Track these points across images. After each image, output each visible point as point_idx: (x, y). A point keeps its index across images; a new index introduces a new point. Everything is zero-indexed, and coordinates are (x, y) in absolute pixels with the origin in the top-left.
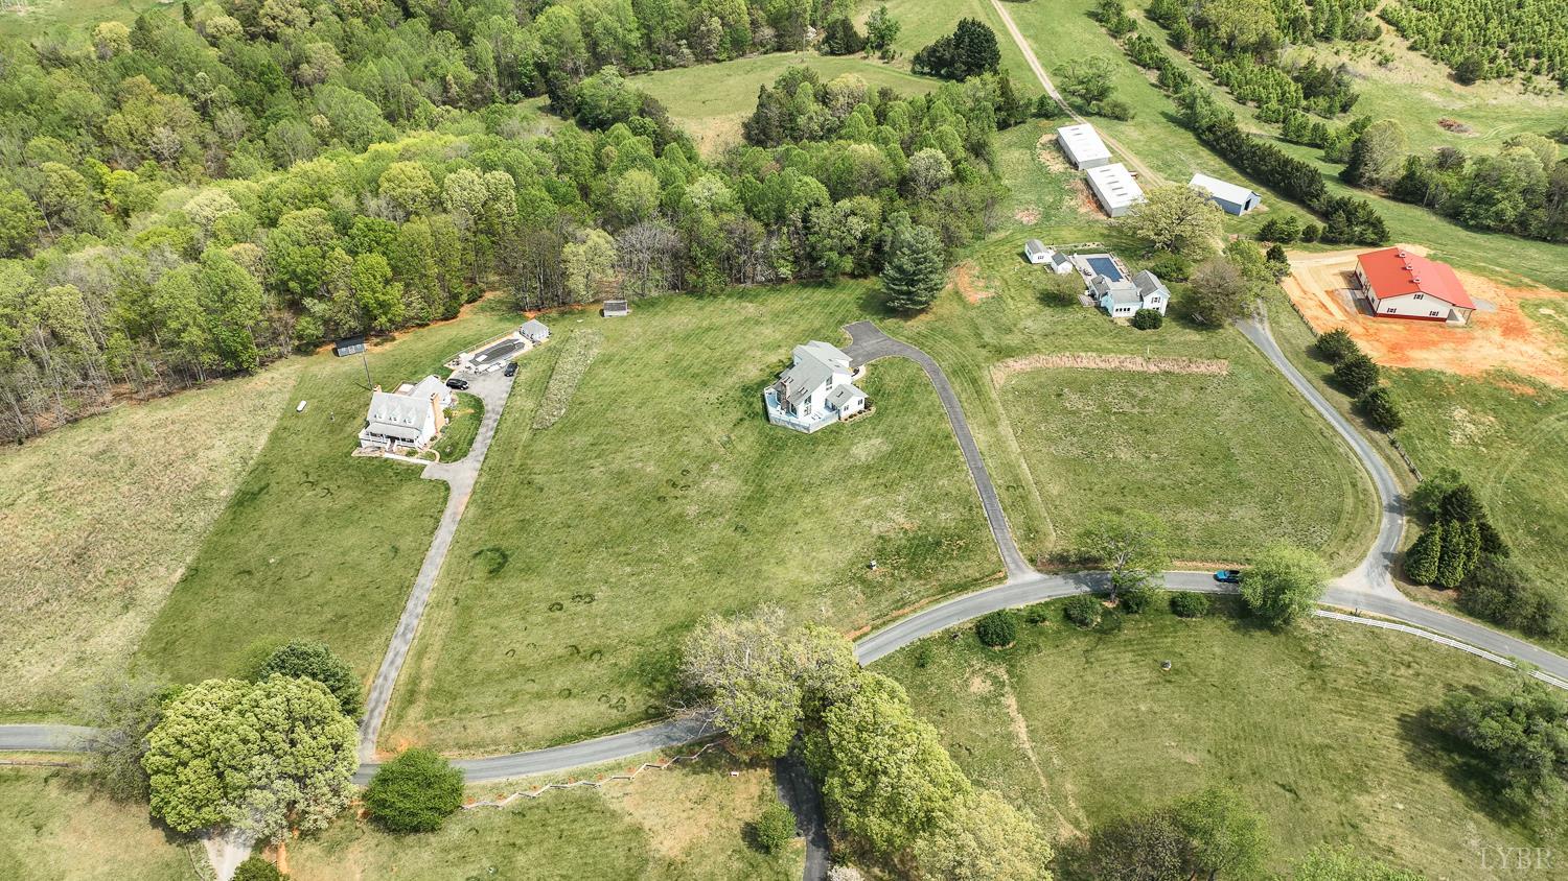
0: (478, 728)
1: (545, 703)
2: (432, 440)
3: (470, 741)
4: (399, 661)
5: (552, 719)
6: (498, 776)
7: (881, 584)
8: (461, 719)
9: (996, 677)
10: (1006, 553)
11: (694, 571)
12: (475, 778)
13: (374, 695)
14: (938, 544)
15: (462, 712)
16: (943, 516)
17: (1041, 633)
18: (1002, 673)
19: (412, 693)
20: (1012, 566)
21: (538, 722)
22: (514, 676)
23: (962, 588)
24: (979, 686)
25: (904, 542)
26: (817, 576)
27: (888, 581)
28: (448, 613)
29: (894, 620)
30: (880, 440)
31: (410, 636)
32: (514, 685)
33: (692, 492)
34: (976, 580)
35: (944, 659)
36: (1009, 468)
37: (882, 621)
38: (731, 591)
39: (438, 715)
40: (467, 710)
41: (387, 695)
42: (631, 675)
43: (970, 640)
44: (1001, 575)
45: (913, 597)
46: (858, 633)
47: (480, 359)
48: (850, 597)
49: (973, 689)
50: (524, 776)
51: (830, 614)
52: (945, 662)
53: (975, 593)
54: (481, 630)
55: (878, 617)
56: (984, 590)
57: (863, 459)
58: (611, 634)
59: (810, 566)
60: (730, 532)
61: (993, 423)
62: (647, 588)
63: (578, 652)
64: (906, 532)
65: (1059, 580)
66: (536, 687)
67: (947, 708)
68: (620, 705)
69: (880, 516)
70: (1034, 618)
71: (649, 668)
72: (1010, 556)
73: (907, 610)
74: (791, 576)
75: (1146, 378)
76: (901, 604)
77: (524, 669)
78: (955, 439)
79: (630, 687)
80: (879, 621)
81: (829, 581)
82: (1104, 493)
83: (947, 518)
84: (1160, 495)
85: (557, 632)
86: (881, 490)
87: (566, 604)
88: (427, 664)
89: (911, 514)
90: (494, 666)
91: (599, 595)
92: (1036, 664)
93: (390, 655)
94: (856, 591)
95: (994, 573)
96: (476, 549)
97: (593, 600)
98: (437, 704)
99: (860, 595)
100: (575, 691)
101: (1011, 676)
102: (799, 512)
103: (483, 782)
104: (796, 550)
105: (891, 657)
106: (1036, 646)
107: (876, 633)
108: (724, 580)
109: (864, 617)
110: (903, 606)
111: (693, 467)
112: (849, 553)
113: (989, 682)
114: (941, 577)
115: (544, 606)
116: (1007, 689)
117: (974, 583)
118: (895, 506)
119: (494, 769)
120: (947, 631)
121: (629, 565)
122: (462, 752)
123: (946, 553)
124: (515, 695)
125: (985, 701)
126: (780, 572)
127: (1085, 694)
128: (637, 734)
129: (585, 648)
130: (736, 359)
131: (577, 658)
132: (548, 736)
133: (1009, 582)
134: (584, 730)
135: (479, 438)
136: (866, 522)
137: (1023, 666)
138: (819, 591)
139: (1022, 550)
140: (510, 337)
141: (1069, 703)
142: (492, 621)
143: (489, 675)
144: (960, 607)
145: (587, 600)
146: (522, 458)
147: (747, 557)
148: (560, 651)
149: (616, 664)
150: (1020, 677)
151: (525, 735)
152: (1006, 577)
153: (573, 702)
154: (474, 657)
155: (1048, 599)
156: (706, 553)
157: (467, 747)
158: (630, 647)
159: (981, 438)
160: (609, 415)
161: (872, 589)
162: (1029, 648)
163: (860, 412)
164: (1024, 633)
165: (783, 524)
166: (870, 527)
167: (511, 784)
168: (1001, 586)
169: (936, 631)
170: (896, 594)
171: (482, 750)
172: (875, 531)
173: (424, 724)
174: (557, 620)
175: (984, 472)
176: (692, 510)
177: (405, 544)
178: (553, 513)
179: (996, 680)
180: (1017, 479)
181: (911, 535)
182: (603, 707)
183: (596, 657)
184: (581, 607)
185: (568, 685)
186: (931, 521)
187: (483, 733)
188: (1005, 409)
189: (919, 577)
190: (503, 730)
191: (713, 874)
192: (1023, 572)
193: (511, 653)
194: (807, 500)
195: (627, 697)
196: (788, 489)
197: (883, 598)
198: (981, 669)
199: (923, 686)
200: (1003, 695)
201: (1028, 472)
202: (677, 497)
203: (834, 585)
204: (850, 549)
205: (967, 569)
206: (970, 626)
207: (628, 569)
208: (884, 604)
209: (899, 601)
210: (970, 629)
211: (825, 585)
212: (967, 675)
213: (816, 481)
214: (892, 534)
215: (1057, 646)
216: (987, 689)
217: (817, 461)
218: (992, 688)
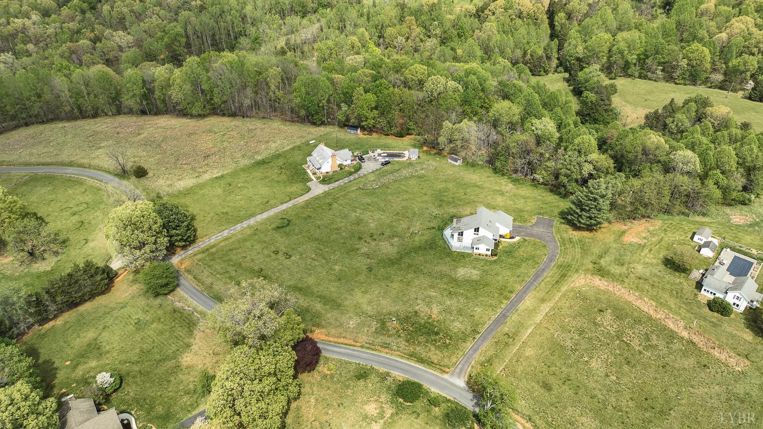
0: (205, 275)
1: (229, 281)
2: (327, 173)
3: (200, 277)
4: (220, 237)
5: (223, 288)
6: (188, 295)
7: (388, 330)
8: (205, 268)
9: (384, 412)
10: (464, 360)
11: (332, 272)
12: (183, 290)
13: (200, 243)
14: (437, 334)
16: (456, 324)
17: (428, 411)
18: (389, 412)
19: (208, 250)
20: (458, 370)
21: (219, 286)
22: (234, 265)
23: (421, 361)
24: (371, 408)
25: (423, 321)
26: (369, 308)
27: (393, 332)
28: (249, 232)
29: (374, 350)
30: (477, 272)
31: (232, 232)
32: (230, 269)
33: (373, 243)
34: (433, 363)
35: (372, 383)
36: (521, 325)
37: (371, 346)
38: (333, 289)
39: (202, 262)
40: (209, 266)
41: (202, 246)
43: (394, 386)
44: (448, 370)
45: (395, 347)
46: (353, 343)
47: (382, 155)
48: (369, 326)
49: (366, 407)
50: (192, 300)
51: (352, 326)
52: (370, 385)
53: (424, 368)
54: (248, 244)
55: (369, 343)
56: (429, 370)
57: (458, 275)
59: (372, 302)
60: (364, 268)
61: (543, 301)
62: (309, 267)
63: (260, 273)
64: (429, 318)
65: (470, 395)
66: (233, 274)
67: (345, 405)
69: (429, 304)
70: (434, 402)
72: (463, 365)
73: (386, 350)
74: (360, 301)
75: (672, 336)
76: (386, 346)
77: (240, 265)
78: (513, 296)
80: (368, 346)
81: (371, 313)
82: (554, 374)
83: (457, 326)
84: (586, 399)
85: (264, 261)
86: (446, 293)
87: (280, 254)
88: (223, 244)
89: (443, 312)
90: (234, 258)
91: (293, 258)
92: (408, 422)
93: (220, 234)
94: (374, 325)
95: (444, 366)
96: (284, 217)
97: (289, 258)
98: (207, 258)
99: (374, 328)
101: (390, 418)
102: (400, 278)
103: (182, 292)
104: (376, 292)
105: (351, 363)
106: (418, 415)
107: (360, 349)
108: (336, 284)
109: (363, 339)
110: (385, 347)
111: (387, 234)
112: (394, 309)
113: (378, 411)
114: (418, 349)
115: (273, 249)
116: (382, 421)
117: (430, 363)
118: (441, 304)
119: (190, 291)
120: (388, 373)
121: (316, 255)
122: (193, 278)
123: (435, 340)
124: (227, 272)
125: (365, 417)
126: (359, 296)
129: (264, 273)
130: (468, 203)
132: (216, 294)
133: (446, 376)
135: (341, 181)
136: (419, 302)
137: (401, 418)
138: (361, 314)
139: (472, 367)
140: (404, 152)
143: (229, 260)
144: (408, 368)
145: (287, 257)
146: (342, 196)
147: (356, 281)
148: (256, 268)
150: (394, 421)
151: (212, 288)
152: (447, 373)
154: (234, 251)
155: (451, 399)
156: (346, 269)
157: (196, 278)
159: (527, 303)
160: (390, 197)
162: (413, 412)
163: (486, 255)
164: (420, 404)
165: (387, 279)
166: (418, 305)
167: (186, 300)
168: (440, 375)
169: (383, 370)
170: (389, 340)
171: (196, 282)
172: (417, 308)
173: (196, 261)
174: (270, 257)
175: (505, 319)
176: (365, 250)
177: (272, 202)
178: (321, 219)
179: (381, 413)
180: (516, 334)
181: (430, 321)
184: (282, 258)
185: (242, 281)
186: (448, 321)
187: (204, 278)
188: (560, 299)
189: (408, 341)
190: (208, 281)
192: (459, 378)
193: (244, 258)
194: (410, 276)
196: (410, 266)
197: (381, 337)
198: (382, 402)
199: (348, 387)
200: (376, 422)
201: (528, 334)
202: (366, 241)
203: (370, 317)
204: (398, 307)
205: (434, 355)
206: (402, 380)
207: (313, 256)
208: (379, 340)
209: (387, 344)
210: (400, 381)
211: (367, 314)
212: (372, 399)
213: (425, 271)
214: (422, 315)
215: (427, 424)
216: (372, 413)
217: (438, 263)
218: (375, 415)
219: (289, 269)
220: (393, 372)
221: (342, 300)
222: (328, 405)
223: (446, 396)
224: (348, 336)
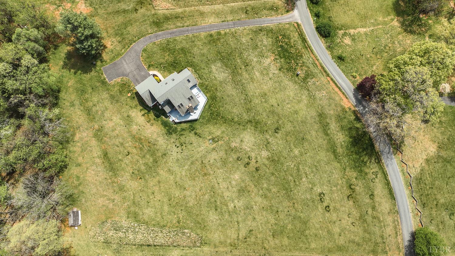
0: (389, 230)
1: (377, 205)
3: (394, 232)
5: (383, 201)
6: (410, 217)
7: (306, 71)
8: (386, 238)
9: (343, 34)
10: (283, 21)
11: (303, 150)
12: (411, 226)
14: (282, 47)
15: (383, 239)
16: (265, 42)
17: (324, 15)
18: (341, 32)
20: (291, 20)
21: (385, 205)
22: (365, 221)
23: (304, 40)
24: (347, 41)
25: (282, 60)
26: (304, 97)
27: (305, 68)
29: (323, 68)
30: (213, 67)
32: (369, 219)
33: (253, 155)
34: (299, 34)
35: (339, 52)
36: (233, 11)
38: (314, 133)
39: (385, 249)
40: (382, 237)
42: (361, 171)
43: (329, 41)
44: (296, 25)
45: (311, 60)
46: (331, 82)
48: (314, 84)
49: (350, 43)
51: (324, 92)
53: (306, 35)
54: (341, 241)
55: (322, 74)
56: (305, 32)
57: (226, 75)
58: (340, 182)
59: (298, 100)
60: (278, 135)
61: (202, 14)
62: (314, 169)
63: (351, 195)
64: (276, 59)
65: (298, 3)
66: (370, 211)
67: (360, 53)
68: (376, 174)
69: (267, 69)
70: (317, 16)
71: (357, 165)
72: (286, 19)
73: (317, 62)
74: (305, 108)
77: (361, 217)
78: (213, 32)
79: (367, 170)
80: (324, 73)
81: (306, 92)
85: (341, 206)
86: (249, 68)
87: (325, 204)
89: (265, 56)
90: (361, 231)
91: (319, 191)
92: (337, 19)
94: (311, 82)
95: (295, 27)
97: (322, 193)
98: (380, 250)
99: (313, 80)
100: (370, 193)
101: (342, 29)
102: (265, 105)
103: (413, 222)
104: (289, 106)
105: (342, 70)
106: (329, 17)
107: (331, 75)
108: (308, 137)
110: (316, 64)
111: (235, 156)
112: (291, 84)
113: (345, 37)
114: (300, 48)
115: (327, 215)
116: (347, 31)
117: (301, 35)
118: (260, 63)
120: (327, 48)
121: (301, 179)
122: (398, 234)
123: (286, 44)
125: (354, 40)
126: (302, 113)
127: (348, 5)
128: (387, 166)
129: (348, 192)
131: (354, 195)
132: (390, 201)
133: (300, 22)
134: (387, 187)
136: (271, 75)
137: (338, 24)
138: (312, 97)
139: (283, 14)
141: (351, 12)
142: (336, 236)
143: (365, 231)
144: (314, 42)
145: (322, 195)
147: (294, 127)
148: (351, 203)
149: (356, 178)
150: (342, 26)
151: (391, 210)
152: (297, 23)
153: (376, 193)
154: (356, 240)
155: (308, 9)
156: (292, 145)
157: (396, 233)
158: (347, 174)
159: (211, 20)
161: (308, 75)
162: (330, 21)
164: (325, 21)
165: (273, 112)
166: (274, 74)
167: (413, 211)
168: (302, 25)
169: (328, 53)
170: (311, 66)
171: (397, 226)
172: (276, 72)
174: (335, 208)
176: (265, 154)
179: (345, 34)
180: (242, 9)
181: (277, 57)
182: (377, 180)
183: (353, 187)
184: (327, 198)
185: (368, 196)
186: (268, 48)
187: (391, 228)
188: (191, 6)
189: (301, 56)
190: (389, 219)
191: (441, 133)
192: (294, 16)
193: (353, 224)
194: (256, 101)
195: (372, 171)
196: (249, 109)
197: (313, 71)
198: (341, 39)
199: (352, 60)
200: (350, 34)
201: (236, 3)
202: (257, 161)
203: (308, 90)
204: (287, 83)
205: (295, 36)
206: (323, 40)
207: (304, 179)
208: (316, 71)
209: (314, 65)
210: (324, 40)
211: (309, 94)
212: (344, 44)
213: (243, 97)
214: (278, 65)
215: (329, 10)
216: (349, 38)
217: (228, 96)
218: (348, 37)
219: (329, 181)
220: (324, 47)
221: (315, 119)
222: (368, 60)
223: (309, 13)
224: (331, 88)
